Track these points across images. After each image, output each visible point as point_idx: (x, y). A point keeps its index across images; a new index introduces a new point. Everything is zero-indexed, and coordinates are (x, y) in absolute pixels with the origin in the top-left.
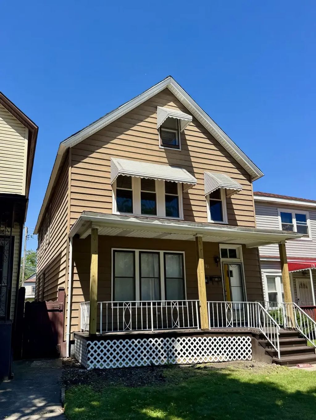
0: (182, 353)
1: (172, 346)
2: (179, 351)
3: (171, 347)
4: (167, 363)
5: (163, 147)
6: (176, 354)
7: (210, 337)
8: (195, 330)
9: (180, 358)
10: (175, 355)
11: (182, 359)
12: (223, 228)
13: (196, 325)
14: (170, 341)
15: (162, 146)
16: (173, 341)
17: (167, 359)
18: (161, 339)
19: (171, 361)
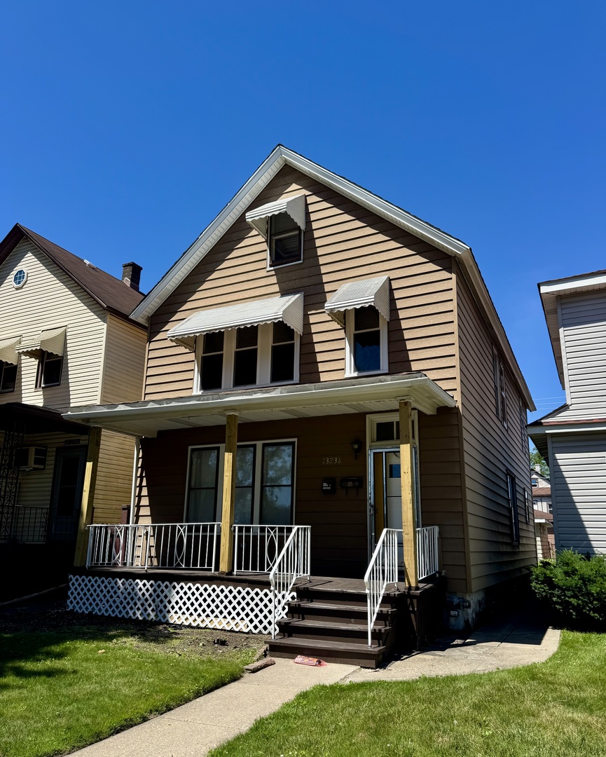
0: (177, 608)
1: (164, 594)
2: (173, 603)
3: (162, 596)
4: (154, 618)
5: (272, 268)
6: (169, 607)
7: (223, 587)
8: (208, 574)
9: (174, 615)
10: (167, 609)
11: (175, 617)
12: (255, 394)
13: (210, 564)
14: (163, 586)
15: (271, 266)
16: (166, 587)
17: (155, 613)
18: (152, 582)
19: (160, 616)
